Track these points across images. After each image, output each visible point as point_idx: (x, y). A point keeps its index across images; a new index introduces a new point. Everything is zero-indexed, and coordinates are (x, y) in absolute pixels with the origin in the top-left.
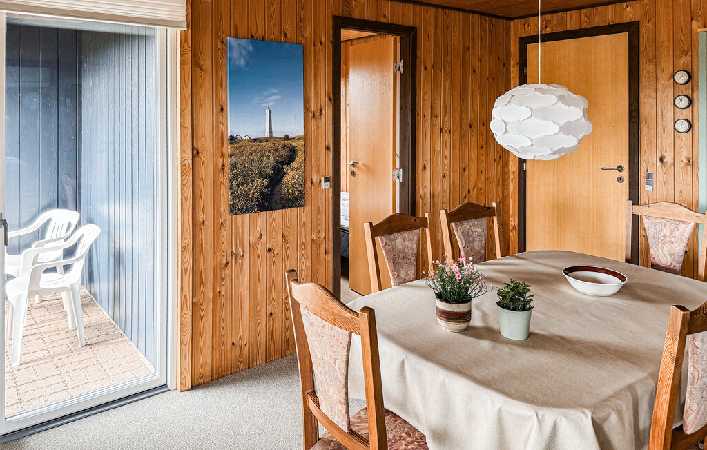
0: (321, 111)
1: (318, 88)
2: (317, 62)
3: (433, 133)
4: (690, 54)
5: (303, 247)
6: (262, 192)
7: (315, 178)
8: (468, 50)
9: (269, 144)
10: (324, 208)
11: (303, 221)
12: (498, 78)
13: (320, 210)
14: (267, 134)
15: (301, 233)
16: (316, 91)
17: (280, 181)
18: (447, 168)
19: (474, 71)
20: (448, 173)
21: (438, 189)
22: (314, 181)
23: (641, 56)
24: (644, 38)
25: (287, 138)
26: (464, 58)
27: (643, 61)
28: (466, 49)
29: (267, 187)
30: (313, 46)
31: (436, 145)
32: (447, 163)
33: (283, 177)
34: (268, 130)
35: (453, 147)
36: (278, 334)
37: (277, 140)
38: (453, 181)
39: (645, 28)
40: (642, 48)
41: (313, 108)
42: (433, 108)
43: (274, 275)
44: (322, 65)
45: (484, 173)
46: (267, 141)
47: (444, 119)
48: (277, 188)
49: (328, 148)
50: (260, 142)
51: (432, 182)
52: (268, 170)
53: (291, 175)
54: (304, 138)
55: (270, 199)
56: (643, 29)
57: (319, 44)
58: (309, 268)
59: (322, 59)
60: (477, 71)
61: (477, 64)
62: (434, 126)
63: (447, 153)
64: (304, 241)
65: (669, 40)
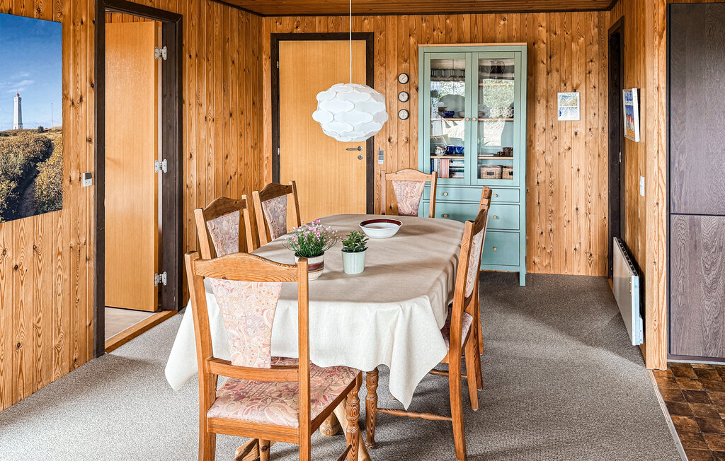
0: (81, 98)
1: (78, 72)
2: (77, 43)
3: (198, 122)
4: (408, 61)
5: (59, 257)
6: (9, 197)
7: (74, 175)
8: (228, 42)
9: (18, 138)
10: (84, 209)
11: (59, 226)
12: (253, 69)
13: (80, 211)
14: (16, 126)
15: (56, 241)
16: (76, 76)
17: (32, 181)
18: (212, 156)
19: (233, 62)
20: (212, 160)
21: (203, 177)
22: (73, 179)
23: (375, 60)
24: (377, 47)
25: (41, 130)
26: (224, 48)
27: (376, 64)
28: (226, 41)
29: (14, 191)
30: (72, 24)
31: (202, 133)
32: (212, 151)
33: (36, 176)
34: (16, 121)
35: (217, 135)
36: (27, 366)
37: (29, 132)
38: (217, 169)
39: (378, 38)
40: (376, 53)
41: (71, 95)
42: (197, 97)
43: (22, 297)
44: (83, 46)
45: (243, 159)
46: (15, 134)
47: (208, 108)
48: (29, 191)
49: (89, 140)
50: (6, 135)
51: (198, 171)
52: (17, 169)
53: (45, 175)
54: (62, 130)
55: (19, 205)
56: (376, 39)
57: (80, 24)
58: (66, 280)
59: (83, 41)
60: (236, 62)
61: (235, 56)
62: (199, 114)
63: (211, 141)
64: (61, 250)
65: (394, 50)
